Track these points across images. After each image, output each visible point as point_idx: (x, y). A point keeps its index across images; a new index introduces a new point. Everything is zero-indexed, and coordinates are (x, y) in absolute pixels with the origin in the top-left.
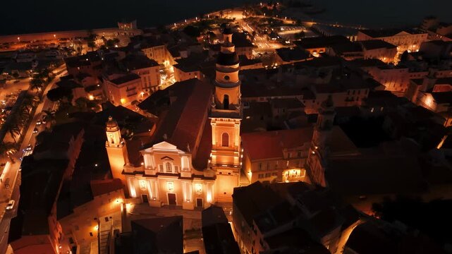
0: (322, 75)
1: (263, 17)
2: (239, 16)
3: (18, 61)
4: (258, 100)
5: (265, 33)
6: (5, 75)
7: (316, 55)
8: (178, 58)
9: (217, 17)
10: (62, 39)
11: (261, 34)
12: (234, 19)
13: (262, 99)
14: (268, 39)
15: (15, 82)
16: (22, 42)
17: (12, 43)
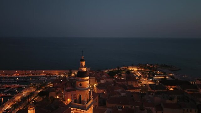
0: (171, 99)
1: (147, 70)
2: (135, 69)
3: (39, 80)
4: (130, 107)
5: (147, 77)
6: (31, 84)
7: (171, 89)
8: (99, 83)
9: (126, 69)
10: (60, 73)
11: (145, 77)
12: (133, 70)
13: (132, 107)
14: (148, 80)
15: (33, 88)
16: (45, 73)
17: (41, 73)
